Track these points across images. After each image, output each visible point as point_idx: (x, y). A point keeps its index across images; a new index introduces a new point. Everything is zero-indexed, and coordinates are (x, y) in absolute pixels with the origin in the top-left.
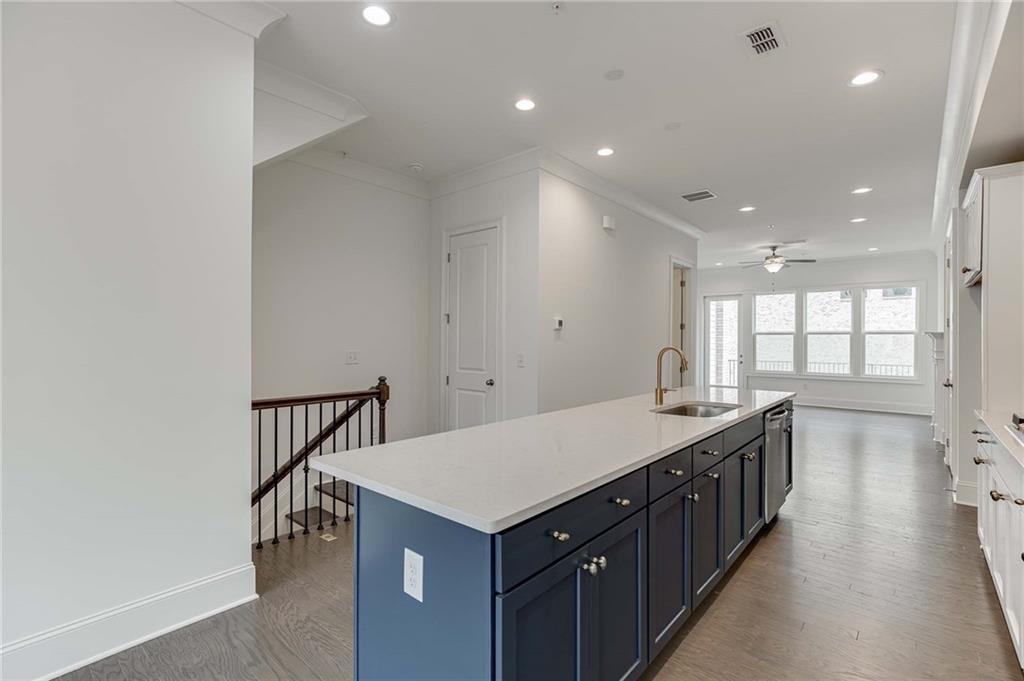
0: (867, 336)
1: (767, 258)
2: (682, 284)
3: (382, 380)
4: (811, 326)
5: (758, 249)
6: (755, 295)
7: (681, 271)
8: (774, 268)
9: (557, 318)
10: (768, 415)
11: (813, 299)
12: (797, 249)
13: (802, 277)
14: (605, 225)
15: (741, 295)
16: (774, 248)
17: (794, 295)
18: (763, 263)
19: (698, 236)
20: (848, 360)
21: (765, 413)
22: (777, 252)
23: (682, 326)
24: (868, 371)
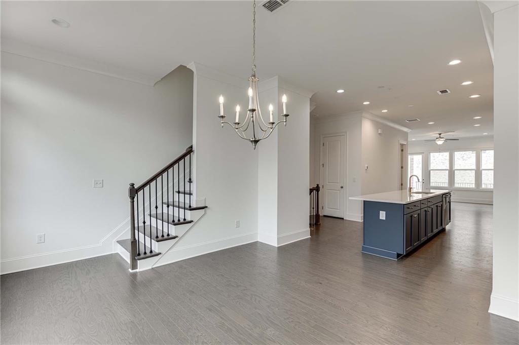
0: (483, 171)
1: (437, 138)
2: (402, 150)
3: (318, 185)
4: (456, 167)
5: (433, 135)
6: (430, 153)
7: (402, 145)
8: (440, 142)
9: (366, 166)
10: (444, 196)
11: (457, 155)
12: (451, 135)
13: (453, 146)
14: (379, 132)
15: (423, 153)
16: (440, 134)
17: (448, 153)
18: (435, 140)
19: (409, 132)
20: (474, 182)
21: (443, 195)
22: (441, 136)
23: (402, 167)
24: (483, 186)
